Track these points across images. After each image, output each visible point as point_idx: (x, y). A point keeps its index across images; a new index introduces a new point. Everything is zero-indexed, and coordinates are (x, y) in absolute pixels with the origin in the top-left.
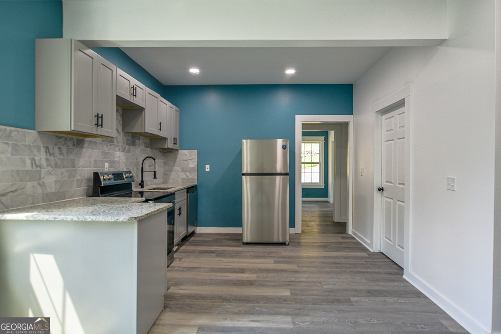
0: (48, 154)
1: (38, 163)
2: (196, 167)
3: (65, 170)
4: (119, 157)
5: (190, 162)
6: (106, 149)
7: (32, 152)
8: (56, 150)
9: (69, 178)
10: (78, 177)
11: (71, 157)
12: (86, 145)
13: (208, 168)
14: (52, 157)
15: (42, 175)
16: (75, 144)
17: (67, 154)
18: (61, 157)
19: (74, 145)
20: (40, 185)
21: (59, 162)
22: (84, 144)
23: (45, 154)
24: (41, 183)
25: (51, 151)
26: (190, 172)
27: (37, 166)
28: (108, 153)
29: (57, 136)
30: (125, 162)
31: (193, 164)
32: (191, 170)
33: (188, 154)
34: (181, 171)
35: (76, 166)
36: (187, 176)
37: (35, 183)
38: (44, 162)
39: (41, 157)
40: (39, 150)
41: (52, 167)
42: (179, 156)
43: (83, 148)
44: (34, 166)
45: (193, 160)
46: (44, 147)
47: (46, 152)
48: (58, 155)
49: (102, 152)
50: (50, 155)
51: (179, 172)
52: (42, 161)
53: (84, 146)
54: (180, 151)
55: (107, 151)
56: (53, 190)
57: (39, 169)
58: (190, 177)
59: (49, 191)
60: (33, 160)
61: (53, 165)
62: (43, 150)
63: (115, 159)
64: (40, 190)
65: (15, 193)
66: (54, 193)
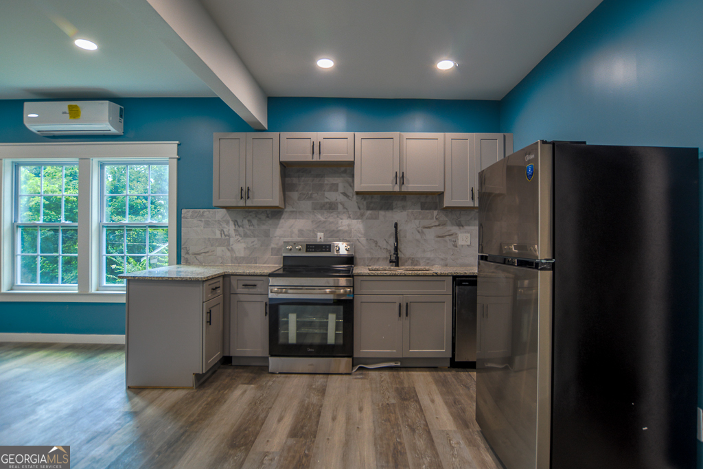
0: (237, 226)
1: (226, 233)
3: (256, 239)
4: (349, 225)
6: (320, 217)
7: (221, 225)
8: (246, 222)
9: (261, 246)
10: (273, 245)
11: (264, 227)
12: (285, 215)
14: (241, 229)
15: (231, 243)
16: (270, 215)
17: (258, 225)
18: (252, 228)
19: (268, 217)
20: (229, 250)
21: (248, 232)
22: (282, 214)
23: (233, 226)
24: (230, 248)
25: (240, 224)
27: (225, 236)
28: (324, 222)
29: (246, 211)
30: (363, 231)
35: (271, 236)
37: (224, 248)
38: (232, 232)
39: (230, 229)
40: (228, 223)
41: (241, 236)
43: (280, 218)
44: (223, 235)
46: (232, 221)
47: (235, 225)
48: (248, 226)
49: (312, 222)
50: (239, 226)
52: (230, 232)
53: (283, 216)
55: (323, 219)
56: (242, 255)
57: (227, 237)
59: (238, 255)
60: (222, 231)
61: (242, 235)
62: (231, 223)
63: (340, 228)
64: (228, 254)
65: (207, 254)
66: (244, 258)
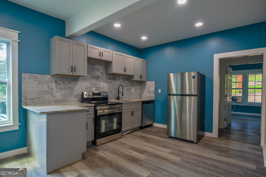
0: (57, 84)
1: (51, 88)
2: (154, 90)
3: (67, 91)
4: (103, 85)
5: (152, 88)
6: (93, 82)
7: (48, 83)
8: (61, 82)
9: (69, 94)
10: (75, 94)
11: (70, 85)
12: (80, 80)
13: (160, 91)
14: (59, 85)
15: (54, 93)
16: (73, 80)
17: (68, 84)
18: (65, 85)
19: (72, 80)
20: (52, 96)
21: (63, 87)
22: (79, 79)
23: (55, 84)
24: (53, 96)
25: (58, 83)
26: (151, 93)
27: (50, 89)
28: (95, 84)
29: (62, 77)
30: (107, 88)
31: (153, 89)
32: (152, 92)
33: (151, 84)
34: (147, 92)
35: (74, 89)
36: (150, 95)
37: (50, 96)
38: (54, 87)
39: (54, 85)
40: (52, 82)
41: (59, 89)
42: (146, 84)
43: (78, 81)
44: (49, 89)
45: (153, 87)
46: (54, 81)
47: (56, 84)
48: (63, 85)
49: (91, 83)
50: (58, 84)
51: (146, 93)
52: (53, 87)
53: (79, 81)
54: (147, 82)
55: (94, 83)
56: (60, 99)
57: (52, 90)
58: (151, 96)
59: (57, 99)
60: (49, 87)
61: (60, 89)
62: (54, 82)
63: (100, 86)
64: (52, 98)
65: (40, 99)
66: (60, 100)
